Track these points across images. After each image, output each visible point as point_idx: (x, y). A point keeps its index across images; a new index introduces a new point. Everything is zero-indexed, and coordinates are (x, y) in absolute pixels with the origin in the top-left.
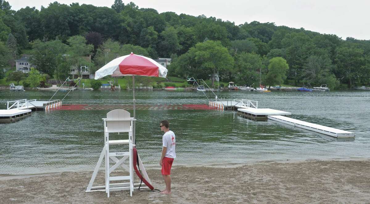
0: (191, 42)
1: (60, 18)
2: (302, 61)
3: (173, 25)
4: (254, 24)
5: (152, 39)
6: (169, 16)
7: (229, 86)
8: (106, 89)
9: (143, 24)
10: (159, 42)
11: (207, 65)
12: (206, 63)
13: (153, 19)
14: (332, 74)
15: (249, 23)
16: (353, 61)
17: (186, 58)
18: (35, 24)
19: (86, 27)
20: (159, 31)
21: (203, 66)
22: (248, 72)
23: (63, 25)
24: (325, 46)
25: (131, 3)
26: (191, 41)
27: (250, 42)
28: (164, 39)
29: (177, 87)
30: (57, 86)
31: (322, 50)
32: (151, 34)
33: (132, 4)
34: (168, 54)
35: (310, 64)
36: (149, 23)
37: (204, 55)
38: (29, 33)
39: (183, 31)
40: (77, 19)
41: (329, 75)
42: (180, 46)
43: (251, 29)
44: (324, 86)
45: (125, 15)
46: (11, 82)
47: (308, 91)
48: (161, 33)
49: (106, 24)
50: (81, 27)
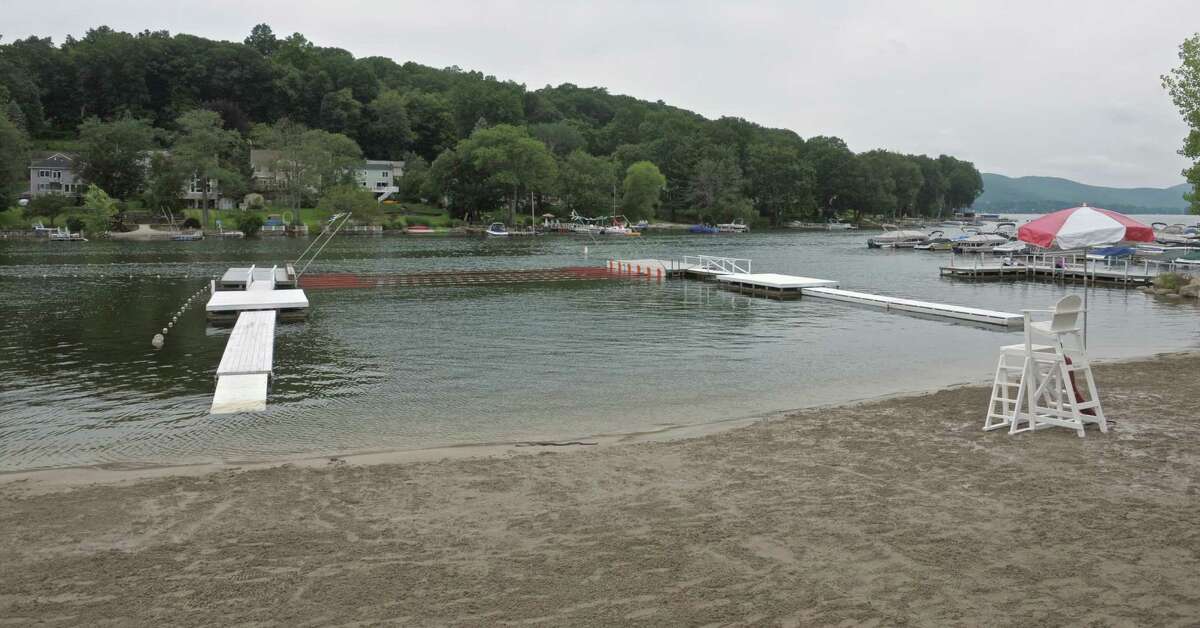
0: (436, 126)
1: (127, 64)
2: (686, 170)
3: (393, 87)
4: (567, 89)
5: (349, 116)
6: (381, 66)
7: (546, 224)
8: (273, 234)
9: (325, 82)
10: (362, 126)
11: (501, 176)
12: (499, 174)
13: (350, 73)
14: (743, 197)
15: (555, 86)
16: (780, 172)
17: (448, 163)
18: (63, 78)
19: (188, 86)
20: (365, 98)
21: (492, 180)
22: (588, 193)
23: (133, 81)
24: (726, 140)
25: (295, 34)
26: (435, 123)
27: (571, 128)
28: (375, 119)
29: (434, 227)
30: (152, 227)
31: (722, 149)
32: (346, 106)
33: (299, 38)
34: (386, 152)
35: (703, 177)
36: (339, 80)
37: (495, 156)
38: (45, 100)
39: (417, 101)
40: (168, 68)
41: (739, 200)
42: (413, 133)
43: (561, 100)
44: (737, 222)
45: (283, 59)
46: (35, 219)
47: (711, 233)
48: (368, 105)
49: (238, 81)
50: (175, 88)
